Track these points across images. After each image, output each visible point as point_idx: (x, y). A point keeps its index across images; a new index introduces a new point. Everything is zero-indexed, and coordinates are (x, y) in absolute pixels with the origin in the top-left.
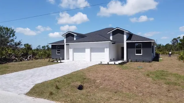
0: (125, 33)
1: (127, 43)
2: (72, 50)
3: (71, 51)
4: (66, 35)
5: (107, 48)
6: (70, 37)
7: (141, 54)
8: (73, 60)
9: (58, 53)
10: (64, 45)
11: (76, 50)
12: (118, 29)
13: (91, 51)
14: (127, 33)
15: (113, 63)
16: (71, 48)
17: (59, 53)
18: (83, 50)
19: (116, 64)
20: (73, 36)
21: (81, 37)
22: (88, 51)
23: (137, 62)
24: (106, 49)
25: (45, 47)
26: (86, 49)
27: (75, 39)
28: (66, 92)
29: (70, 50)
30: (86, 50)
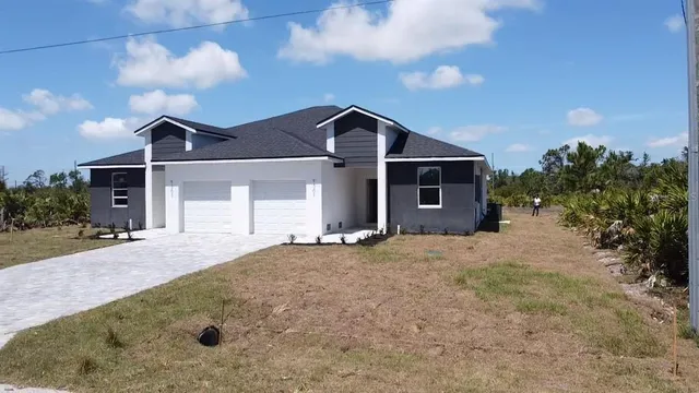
0: (381, 128)
1: (388, 163)
2: (176, 189)
3: (172, 194)
4: (153, 130)
5: (314, 181)
6: (171, 139)
7: (440, 206)
8: (182, 231)
9: (118, 202)
10: (144, 169)
11: (190, 192)
12: (354, 111)
13: (254, 196)
14: (388, 127)
15: (336, 238)
16: (172, 183)
17: (124, 202)
18: (221, 192)
19: (348, 244)
20: (181, 134)
21: (215, 141)
22: (240, 193)
23: (422, 233)
24: (309, 187)
25: (62, 176)
26: (233, 188)
27: (189, 146)
28: (149, 356)
29: (168, 189)
30: (234, 190)
